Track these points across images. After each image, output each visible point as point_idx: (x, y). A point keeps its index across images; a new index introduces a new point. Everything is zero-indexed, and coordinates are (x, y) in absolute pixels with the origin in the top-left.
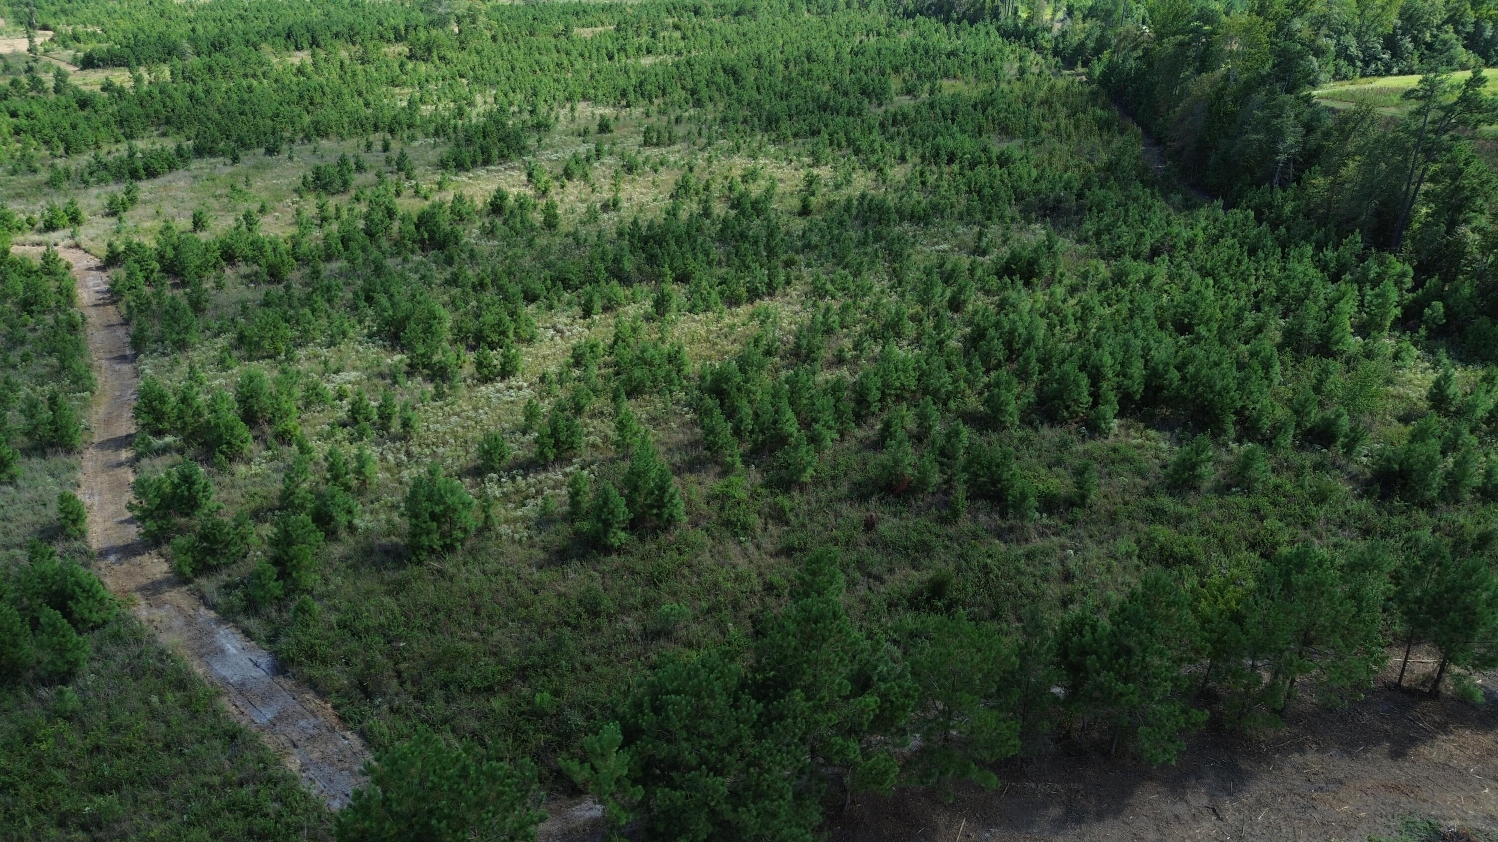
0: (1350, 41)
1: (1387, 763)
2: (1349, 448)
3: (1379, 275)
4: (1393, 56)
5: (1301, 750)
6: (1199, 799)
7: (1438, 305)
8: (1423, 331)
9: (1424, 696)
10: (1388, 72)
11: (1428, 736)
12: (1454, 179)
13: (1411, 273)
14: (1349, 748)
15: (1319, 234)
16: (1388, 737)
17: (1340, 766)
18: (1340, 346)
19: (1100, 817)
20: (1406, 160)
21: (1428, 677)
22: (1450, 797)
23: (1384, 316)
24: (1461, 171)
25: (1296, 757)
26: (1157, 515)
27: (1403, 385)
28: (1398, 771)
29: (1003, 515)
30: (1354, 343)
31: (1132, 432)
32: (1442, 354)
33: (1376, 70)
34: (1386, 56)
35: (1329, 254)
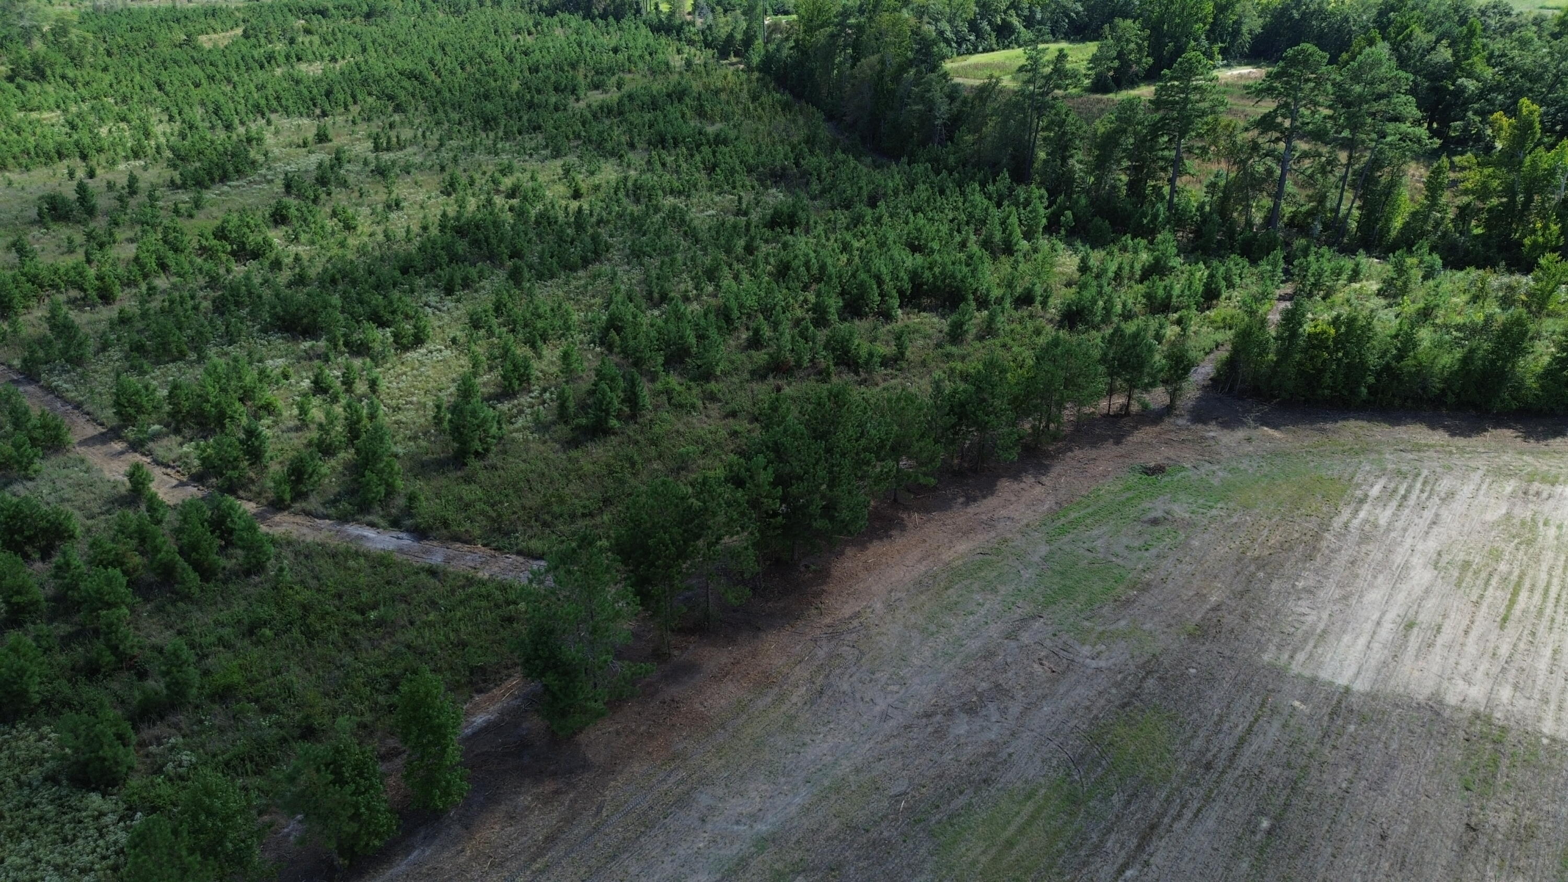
0: (945, 25)
1: (1114, 447)
2: (1044, 304)
3: (1026, 199)
4: (977, 37)
5: (1071, 450)
6: (1029, 480)
7: (1069, 213)
8: (1063, 232)
9: (1122, 416)
10: (976, 51)
11: (1130, 433)
12: (1060, 127)
13: (1046, 195)
14: (1094, 445)
15: (980, 175)
16: (1111, 437)
17: (1093, 453)
18: (1017, 247)
19: (984, 497)
20: (1026, 117)
21: (1122, 406)
22: (1147, 455)
23: (1037, 225)
24: (1065, 121)
25: (1070, 454)
26: (949, 356)
27: (1060, 266)
28: (1119, 450)
29: (857, 373)
30: (1024, 245)
31: (912, 316)
32: (1078, 244)
33: (968, 50)
34: (972, 38)
35: (991, 188)
